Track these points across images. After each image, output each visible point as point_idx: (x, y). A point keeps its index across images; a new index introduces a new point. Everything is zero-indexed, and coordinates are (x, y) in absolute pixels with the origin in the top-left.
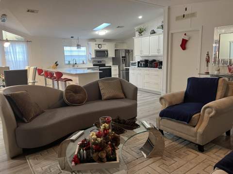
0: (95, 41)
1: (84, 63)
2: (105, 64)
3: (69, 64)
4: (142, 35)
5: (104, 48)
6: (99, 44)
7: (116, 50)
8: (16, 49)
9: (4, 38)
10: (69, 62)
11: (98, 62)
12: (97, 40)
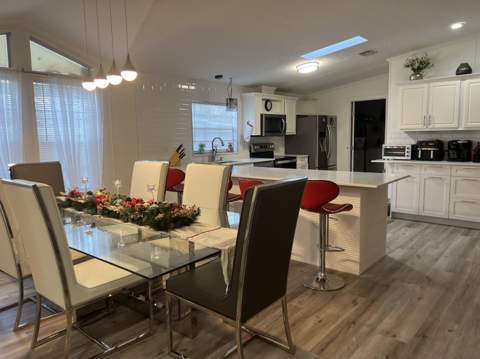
1: (231, 150)
3: (201, 151)
4: (421, 77)
5: (276, 110)
6: (267, 101)
7: (298, 117)
8: (71, 105)
10: (202, 146)
11: (261, 147)
12: (263, 87)
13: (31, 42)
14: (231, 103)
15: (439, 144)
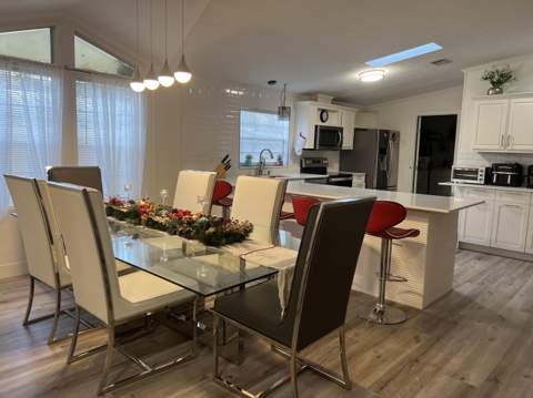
0: (316, 100)
1: (280, 163)
2: (326, 169)
5: (332, 122)
6: (323, 111)
7: (356, 130)
9: (79, 64)
10: (249, 158)
11: (314, 162)
12: (320, 95)
13: (76, 37)
14: (283, 112)
15: (517, 168)
